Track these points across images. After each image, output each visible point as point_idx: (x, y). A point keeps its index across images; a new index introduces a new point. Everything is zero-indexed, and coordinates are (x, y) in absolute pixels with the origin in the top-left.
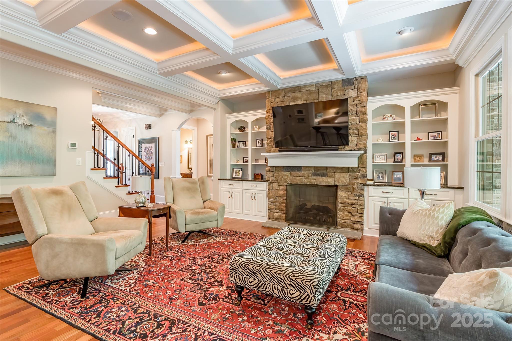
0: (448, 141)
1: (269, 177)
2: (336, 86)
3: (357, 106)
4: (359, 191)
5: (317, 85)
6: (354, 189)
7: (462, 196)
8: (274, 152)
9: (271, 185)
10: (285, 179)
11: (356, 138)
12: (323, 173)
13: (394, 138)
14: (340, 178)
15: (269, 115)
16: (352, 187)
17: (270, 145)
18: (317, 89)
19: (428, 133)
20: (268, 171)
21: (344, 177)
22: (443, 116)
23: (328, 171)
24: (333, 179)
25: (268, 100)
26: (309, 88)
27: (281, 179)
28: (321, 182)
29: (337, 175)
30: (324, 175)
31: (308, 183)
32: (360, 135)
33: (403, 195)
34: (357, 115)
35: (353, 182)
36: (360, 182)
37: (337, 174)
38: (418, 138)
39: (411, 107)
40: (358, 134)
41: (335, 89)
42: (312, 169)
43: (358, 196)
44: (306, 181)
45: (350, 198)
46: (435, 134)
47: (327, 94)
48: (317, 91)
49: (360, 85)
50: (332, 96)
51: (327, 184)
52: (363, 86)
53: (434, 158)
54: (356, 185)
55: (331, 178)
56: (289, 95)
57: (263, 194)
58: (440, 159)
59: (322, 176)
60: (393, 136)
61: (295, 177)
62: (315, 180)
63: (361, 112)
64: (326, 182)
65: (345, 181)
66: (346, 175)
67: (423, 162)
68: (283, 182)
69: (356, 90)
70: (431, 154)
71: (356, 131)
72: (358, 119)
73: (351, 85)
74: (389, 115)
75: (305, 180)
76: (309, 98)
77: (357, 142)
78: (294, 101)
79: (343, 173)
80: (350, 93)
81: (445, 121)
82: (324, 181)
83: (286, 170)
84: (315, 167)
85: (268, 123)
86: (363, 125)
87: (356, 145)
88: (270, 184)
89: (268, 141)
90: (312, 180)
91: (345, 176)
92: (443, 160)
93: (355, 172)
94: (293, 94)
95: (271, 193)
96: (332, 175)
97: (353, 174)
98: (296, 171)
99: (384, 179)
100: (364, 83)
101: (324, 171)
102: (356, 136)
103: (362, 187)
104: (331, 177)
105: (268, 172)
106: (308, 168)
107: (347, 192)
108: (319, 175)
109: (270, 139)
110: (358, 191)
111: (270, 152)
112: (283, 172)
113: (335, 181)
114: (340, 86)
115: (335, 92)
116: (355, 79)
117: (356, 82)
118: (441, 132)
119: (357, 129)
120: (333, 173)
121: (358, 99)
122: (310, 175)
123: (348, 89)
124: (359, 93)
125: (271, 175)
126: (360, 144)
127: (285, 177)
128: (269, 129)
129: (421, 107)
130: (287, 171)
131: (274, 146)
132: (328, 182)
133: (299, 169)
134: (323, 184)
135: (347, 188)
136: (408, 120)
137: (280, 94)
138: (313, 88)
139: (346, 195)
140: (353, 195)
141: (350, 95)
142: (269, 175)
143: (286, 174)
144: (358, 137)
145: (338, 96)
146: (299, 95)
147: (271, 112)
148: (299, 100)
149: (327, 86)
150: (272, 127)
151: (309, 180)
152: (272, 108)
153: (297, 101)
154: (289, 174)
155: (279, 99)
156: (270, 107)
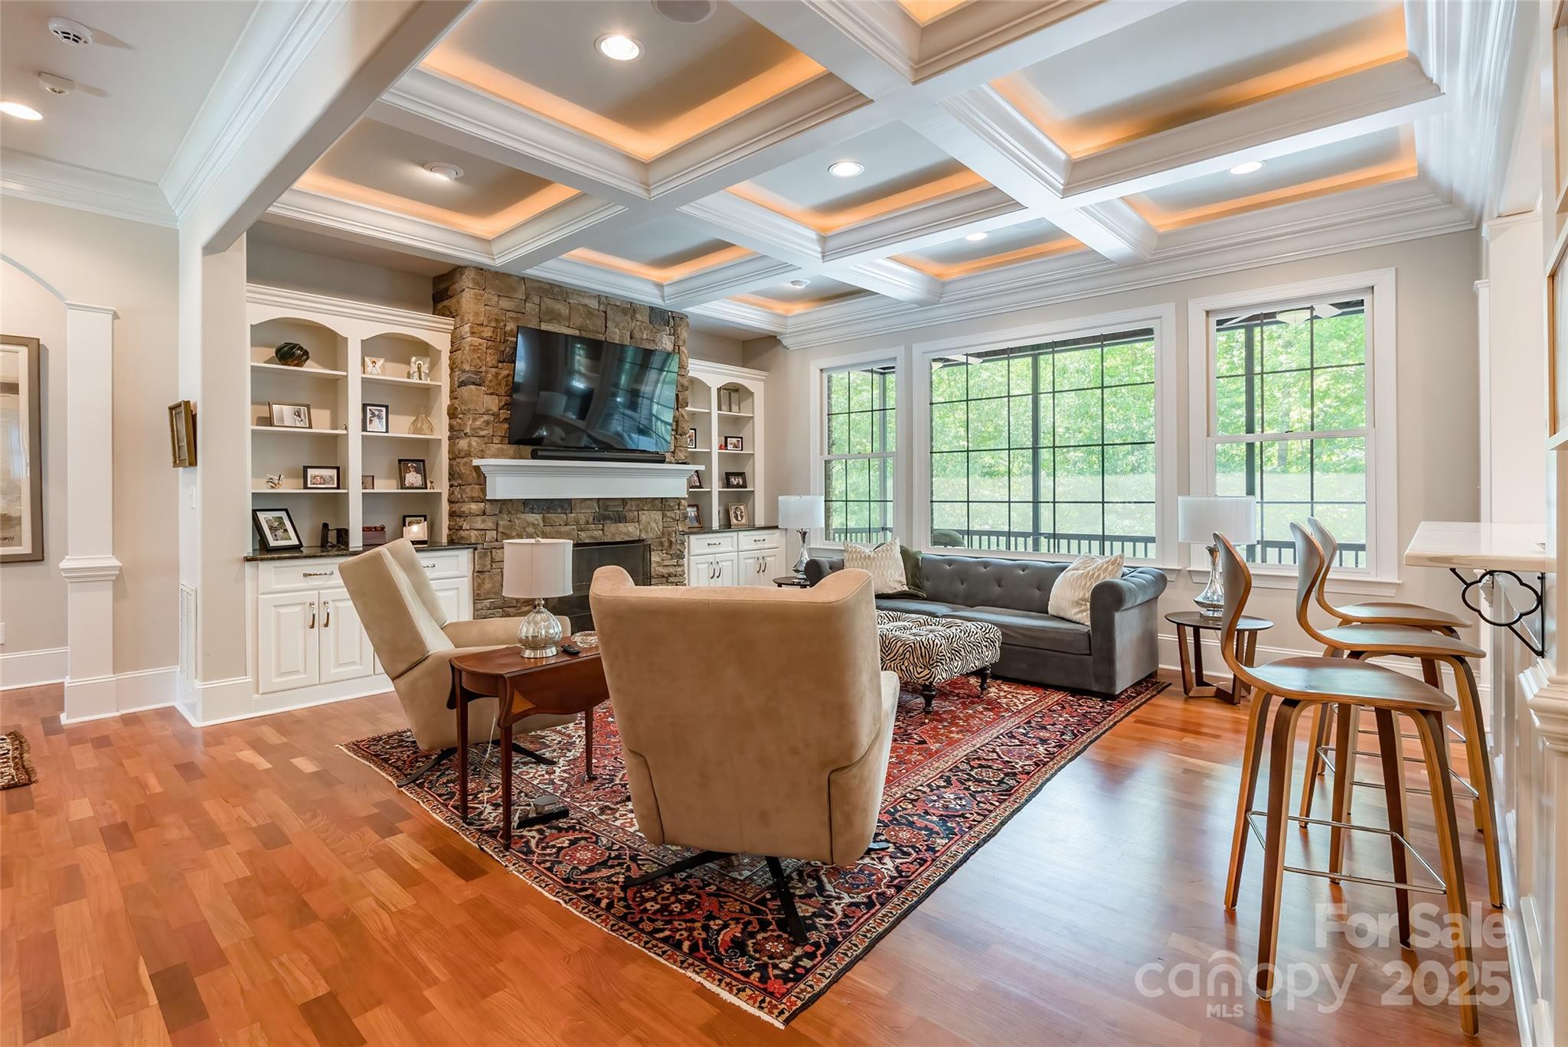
0: (754, 454)
1: (483, 532)
2: (639, 318)
4: (678, 547)
5: (602, 299)
6: (669, 544)
8: (498, 456)
9: (491, 557)
12: (619, 513)
14: (649, 523)
16: (668, 539)
17: (482, 433)
18: (602, 308)
19: (726, 438)
20: (477, 516)
21: (654, 521)
22: (746, 411)
23: (628, 507)
24: (637, 525)
26: (586, 302)
27: (519, 535)
28: (613, 535)
29: (645, 516)
30: (621, 519)
31: (587, 541)
35: (669, 529)
37: (644, 514)
38: (721, 445)
39: (717, 390)
40: (677, 431)
41: (638, 323)
42: (595, 503)
44: (582, 536)
45: (666, 563)
46: (735, 440)
47: (623, 328)
48: (604, 313)
49: (680, 332)
50: (632, 336)
51: (627, 538)
53: (734, 481)
54: (673, 535)
55: (633, 524)
56: (537, 299)
57: (458, 589)
58: (741, 482)
59: (616, 522)
61: (556, 528)
62: (601, 532)
64: (624, 534)
65: (656, 529)
66: (657, 515)
69: (673, 337)
70: (728, 475)
71: (674, 425)
73: (666, 325)
75: (579, 533)
76: (585, 325)
77: (675, 445)
78: (550, 321)
79: (654, 512)
80: (663, 343)
81: (749, 422)
82: (621, 533)
83: (532, 509)
84: (598, 500)
85: (475, 366)
86: (682, 411)
87: (673, 452)
88: (485, 554)
90: (595, 532)
91: (657, 518)
92: (745, 485)
93: (672, 508)
94: (548, 302)
95: (487, 580)
96: (635, 518)
97: (669, 514)
98: (559, 510)
101: (620, 509)
103: (682, 538)
104: (633, 521)
105: (479, 518)
106: (588, 502)
107: (660, 552)
108: (611, 519)
109: (486, 417)
110: (675, 549)
111: (484, 458)
112: (523, 516)
113: (641, 531)
114: (647, 318)
115: (636, 329)
116: (670, 315)
117: (672, 322)
119: (675, 418)
120: (636, 513)
123: (660, 331)
124: (676, 345)
125: (488, 525)
128: (480, 385)
129: (724, 392)
130: (535, 511)
131: (496, 440)
132: (628, 534)
133: (566, 505)
134: (618, 540)
135: (661, 544)
136: (714, 409)
137: (514, 290)
138: (593, 304)
139: (659, 559)
140: (669, 557)
141: (661, 345)
143: (533, 519)
144: (677, 436)
145: (642, 339)
146: (563, 309)
147: (485, 335)
148: (563, 323)
149: (625, 311)
150: (491, 381)
151: (589, 533)
152: (489, 321)
153: (559, 323)
154: (541, 521)
155: (511, 303)
156: (482, 319)
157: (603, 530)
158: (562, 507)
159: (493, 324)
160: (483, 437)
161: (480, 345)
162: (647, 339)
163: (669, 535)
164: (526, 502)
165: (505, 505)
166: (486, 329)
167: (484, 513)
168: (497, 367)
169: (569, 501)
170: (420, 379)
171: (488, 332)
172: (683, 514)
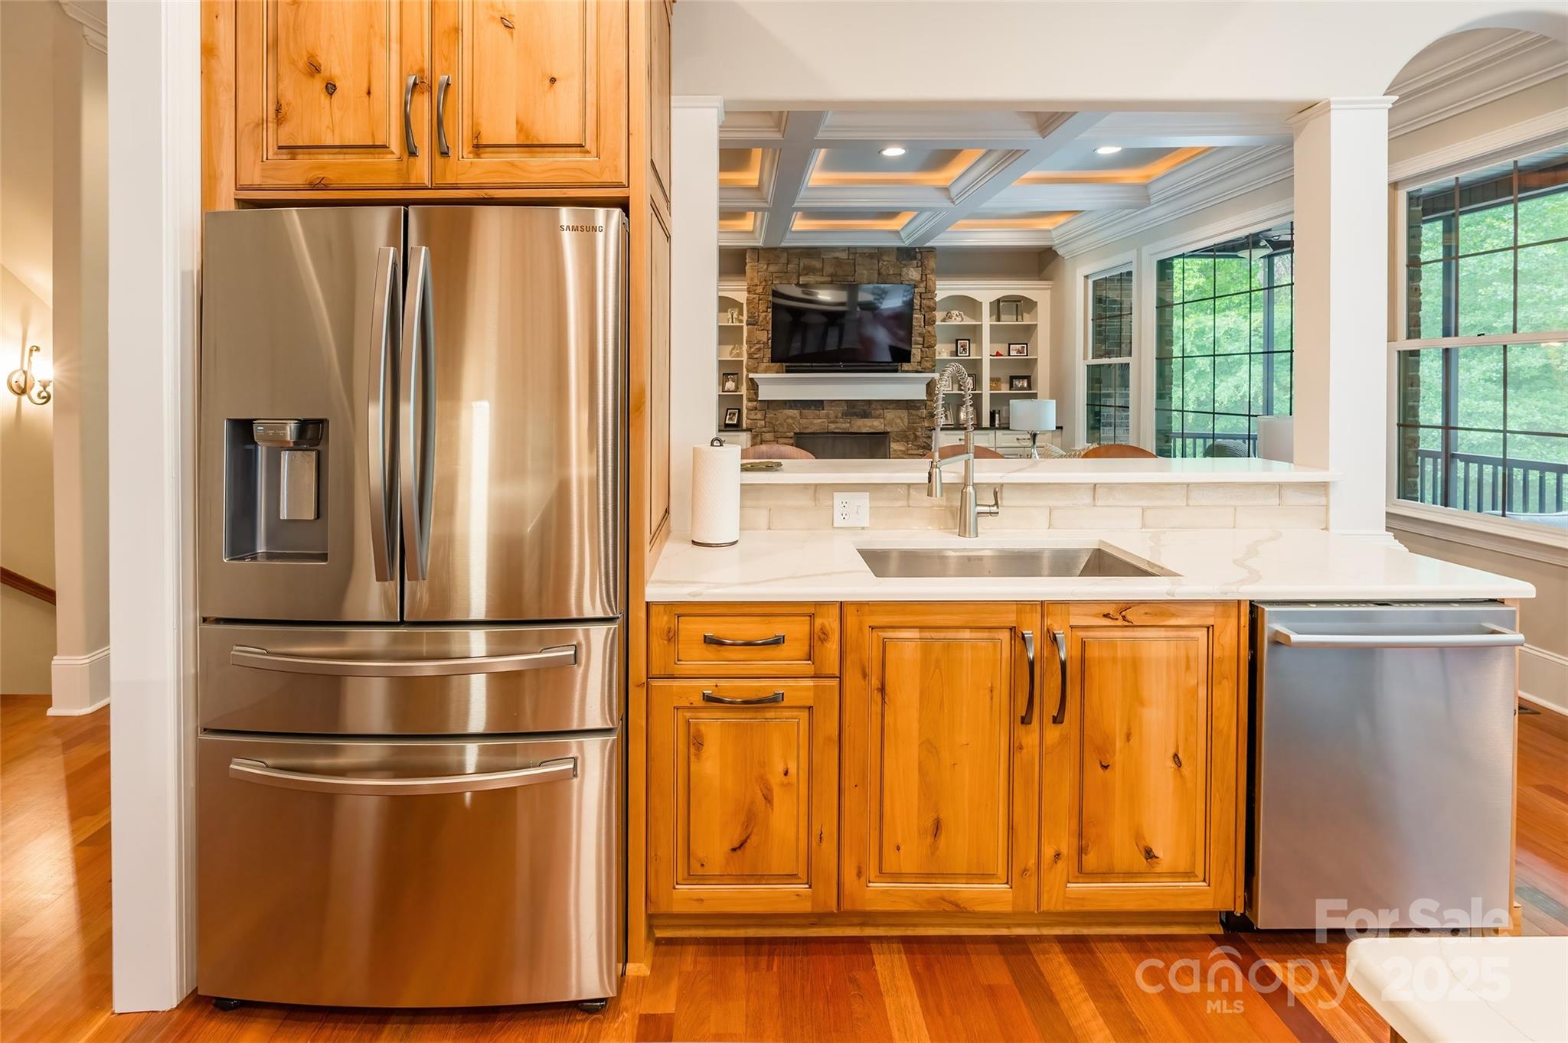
0: (1037, 359)
1: (755, 422)
2: (885, 258)
3: (920, 297)
4: (924, 440)
5: (851, 251)
6: (916, 437)
7: (1060, 439)
8: (766, 372)
9: (759, 438)
10: (789, 425)
11: (919, 350)
12: (864, 411)
13: (964, 350)
14: (892, 420)
15: (755, 296)
16: (914, 434)
17: (755, 356)
18: (851, 257)
19: (1009, 345)
20: (751, 410)
21: (900, 418)
22: (1027, 320)
23: (873, 406)
24: (882, 420)
25: (751, 266)
26: (837, 255)
27: (781, 424)
28: (860, 427)
29: (890, 415)
30: (865, 415)
31: (837, 431)
32: (925, 346)
33: (989, 443)
34: (921, 311)
35: (915, 425)
36: (926, 424)
37: (888, 412)
38: (998, 352)
39: (990, 303)
40: (923, 345)
41: (885, 263)
42: (844, 403)
43: (924, 448)
44: (832, 427)
45: (910, 452)
46: (1019, 347)
47: (871, 269)
48: (853, 261)
49: (926, 262)
50: (879, 274)
51: (872, 431)
52: (932, 263)
53: (1018, 383)
54: (920, 430)
55: (878, 420)
56: (796, 261)
58: (1026, 385)
59: (861, 418)
60: (962, 347)
61: (809, 421)
62: (848, 425)
63: (929, 307)
64: (870, 427)
65: (901, 424)
66: (904, 414)
67: (1000, 390)
68: (785, 429)
69: (920, 269)
70: (1012, 378)
71: (920, 340)
72: (923, 319)
73: (911, 260)
74: (957, 312)
76: (836, 272)
77: (922, 358)
78: (807, 274)
79: (898, 411)
80: (910, 273)
81: (1030, 329)
82: (865, 426)
83: (792, 407)
84: (847, 401)
86: (930, 328)
87: (920, 362)
88: (756, 436)
89: (753, 350)
90: (844, 425)
91: (902, 415)
92: (1029, 387)
93: (919, 409)
94: (804, 262)
96: (880, 415)
97: (914, 412)
98: (813, 408)
99: (949, 418)
100: (932, 259)
101: (865, 408)
102: (920, 346)
103: (929, 432)
104: (878, 417)
105: (752, 412)
106: (837, 402)
107: (905, 443)
108: (857, 416)
109: (758, 346)
110: (921, 441)
111: (757, 372)
112: (786, 412)
113: (885, 425)
114: (893, 258)
115: (884, 268)
116: (917, 250)
117: (919, 256)
118: (1027, 344)
119: (921, 335)
120: (881, 411)
121: (923, 285)
122: (840, 415)
123: (905, 265)
124: (924, 274)
125: (759, 416)
126: (927, 361)
127: (790, 421)
128: (754, 325)
129: (1001, 304)
132: (872, 427)
133: (819, 404)
134: (864, 431)
135: (906, 437)
136: (987, 321)
137: (779, 258)
138: (844, 255)
139: (903, 449)
140: (916, 447)
141: (910, 277)
142: (755, 417)
144: (923, 349)
145: (888, 275)
146: (817, 264)
147: (757, 292)
148: (818, 273)
149: (871, 256)
150: (762, 321)
151: (838, 425)
152: (761, 282)
153: (814, 274)
154: (798, 415)
155: (776, 267)
156: (756, 281)
157: (850, 423)
158: (815, 406)
159: (764, 283)
160: (757, 358)
161: (754, 298)
162: (894, 274)
163: (916, 430)
164: (785, 402)
165: (770, 404)
166: (758, 287)
167: (756, 409)
168: (767, 312)
169: (822, 401)
170: (733, 322)
171: (760, 290)
172: (930, 413)
